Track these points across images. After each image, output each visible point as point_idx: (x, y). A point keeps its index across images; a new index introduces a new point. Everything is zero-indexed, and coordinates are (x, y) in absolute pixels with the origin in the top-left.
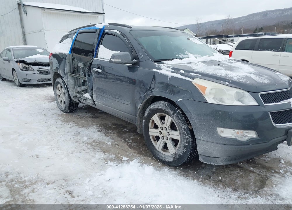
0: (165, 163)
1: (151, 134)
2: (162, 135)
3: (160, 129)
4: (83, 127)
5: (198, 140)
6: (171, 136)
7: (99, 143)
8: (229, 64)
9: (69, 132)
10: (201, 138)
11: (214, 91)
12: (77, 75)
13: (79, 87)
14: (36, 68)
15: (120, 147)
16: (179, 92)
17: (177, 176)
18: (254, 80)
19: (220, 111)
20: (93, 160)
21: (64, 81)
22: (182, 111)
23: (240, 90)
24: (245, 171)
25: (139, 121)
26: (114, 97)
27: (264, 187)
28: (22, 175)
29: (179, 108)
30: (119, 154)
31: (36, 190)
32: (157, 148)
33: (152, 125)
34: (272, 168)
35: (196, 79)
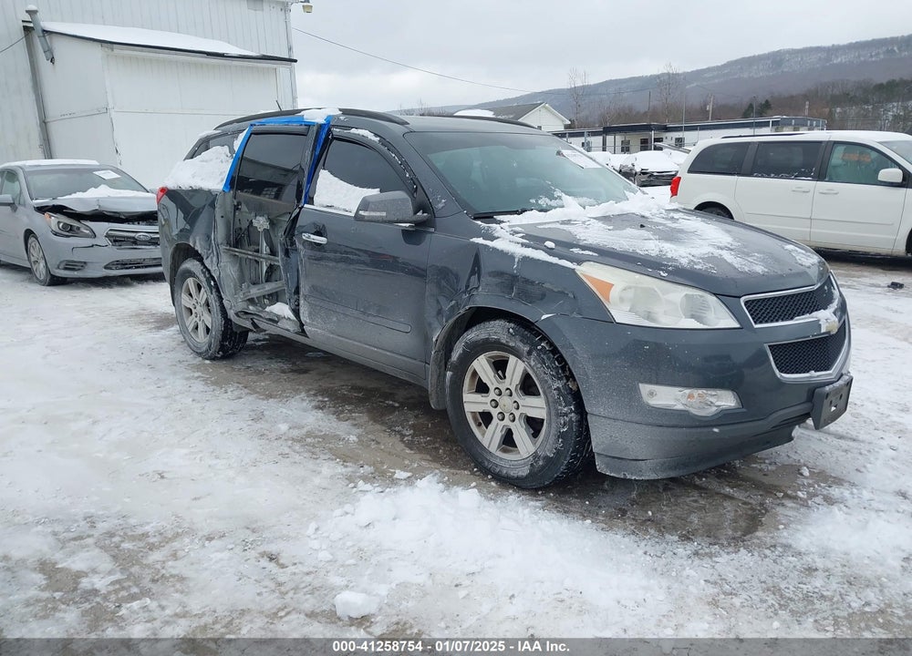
0: (508, 482)
1: (468, 408)
2: (498, 410)
3: (492, 395)
4: (270, 396)
5: (594, 418)
6: (522, 410)
7: (324, 437)
8: (669, 223)
9: (233, 413)
10: (601, 411)
11: (630, 294)
12: (249, 253)
13: (254, 284)
14: (101, 228)
15: (383, 447)
16: (543, 296)
17: (541, 511)
18: (730, 264)
19: (646, 343)
20: (317, 481)
21: (209, 268)
22: (551, 344)
23: (694, 290)
24: (712, 496)
25: (436, 376)
26: (364, 313)
27: (756, 530)
28: (132, 521)
29: (545, 338)
30: (382, 463)
31: (180, 553)
32: (485, 444)
33: (470, 385)
34: (779, 486)
35: (585, 264)
